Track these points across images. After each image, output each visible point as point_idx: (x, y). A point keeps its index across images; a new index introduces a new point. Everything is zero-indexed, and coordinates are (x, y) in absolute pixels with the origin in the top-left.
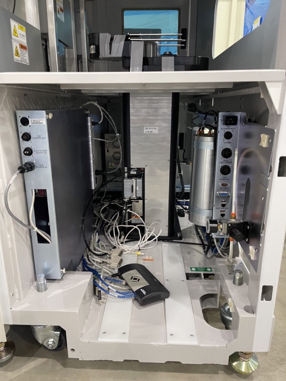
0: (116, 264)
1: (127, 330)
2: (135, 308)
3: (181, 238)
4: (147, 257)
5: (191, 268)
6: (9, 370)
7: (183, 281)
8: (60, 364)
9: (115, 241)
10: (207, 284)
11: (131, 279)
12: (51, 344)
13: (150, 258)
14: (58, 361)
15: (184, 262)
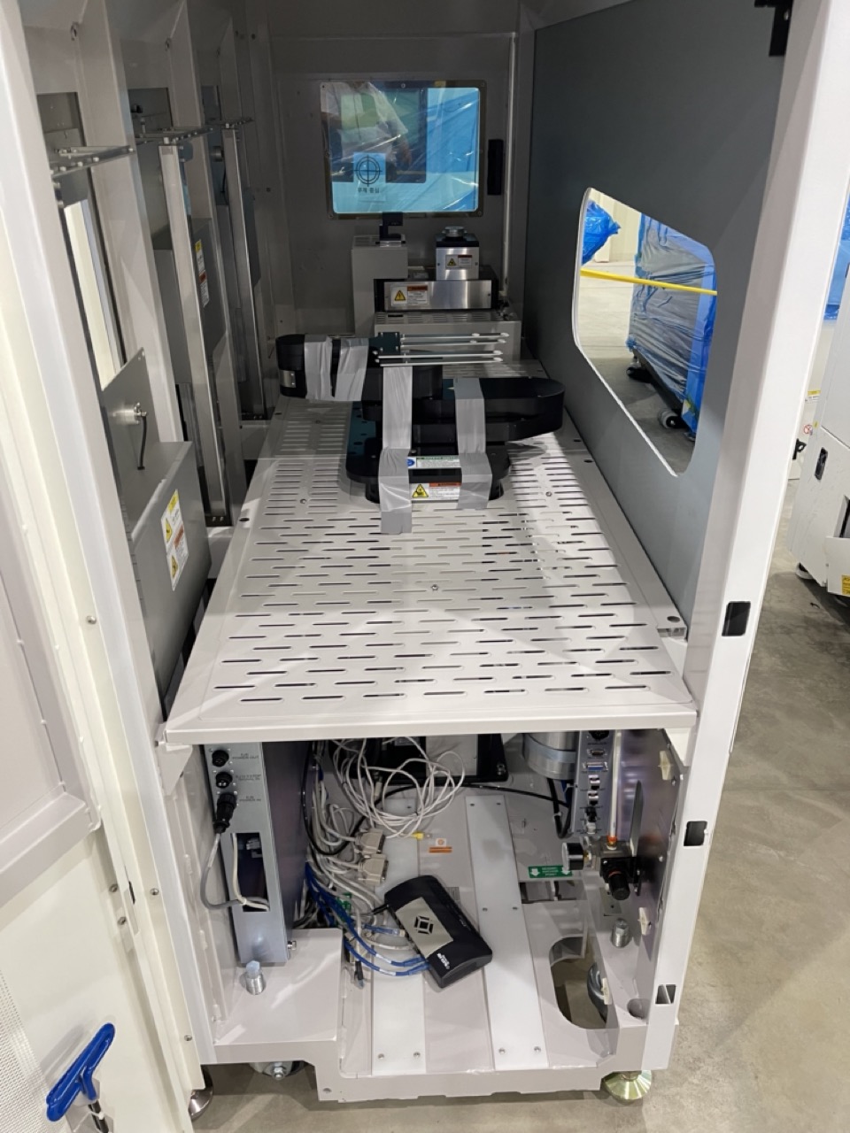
0: (377, 878)
1: (422, 1049)
2: (429, 990)
3: (504, 778)
4: (437, 840)
5: (530, 869)
6: (210, 1125)
7: (515, 911)
8: (300, 1105)
9: (363, 802)
10: (560, 912)
11: (416, 925)
12: (280, 1073)
13: (445, 845)
14: (294, 1098)
15: (517, 851)
